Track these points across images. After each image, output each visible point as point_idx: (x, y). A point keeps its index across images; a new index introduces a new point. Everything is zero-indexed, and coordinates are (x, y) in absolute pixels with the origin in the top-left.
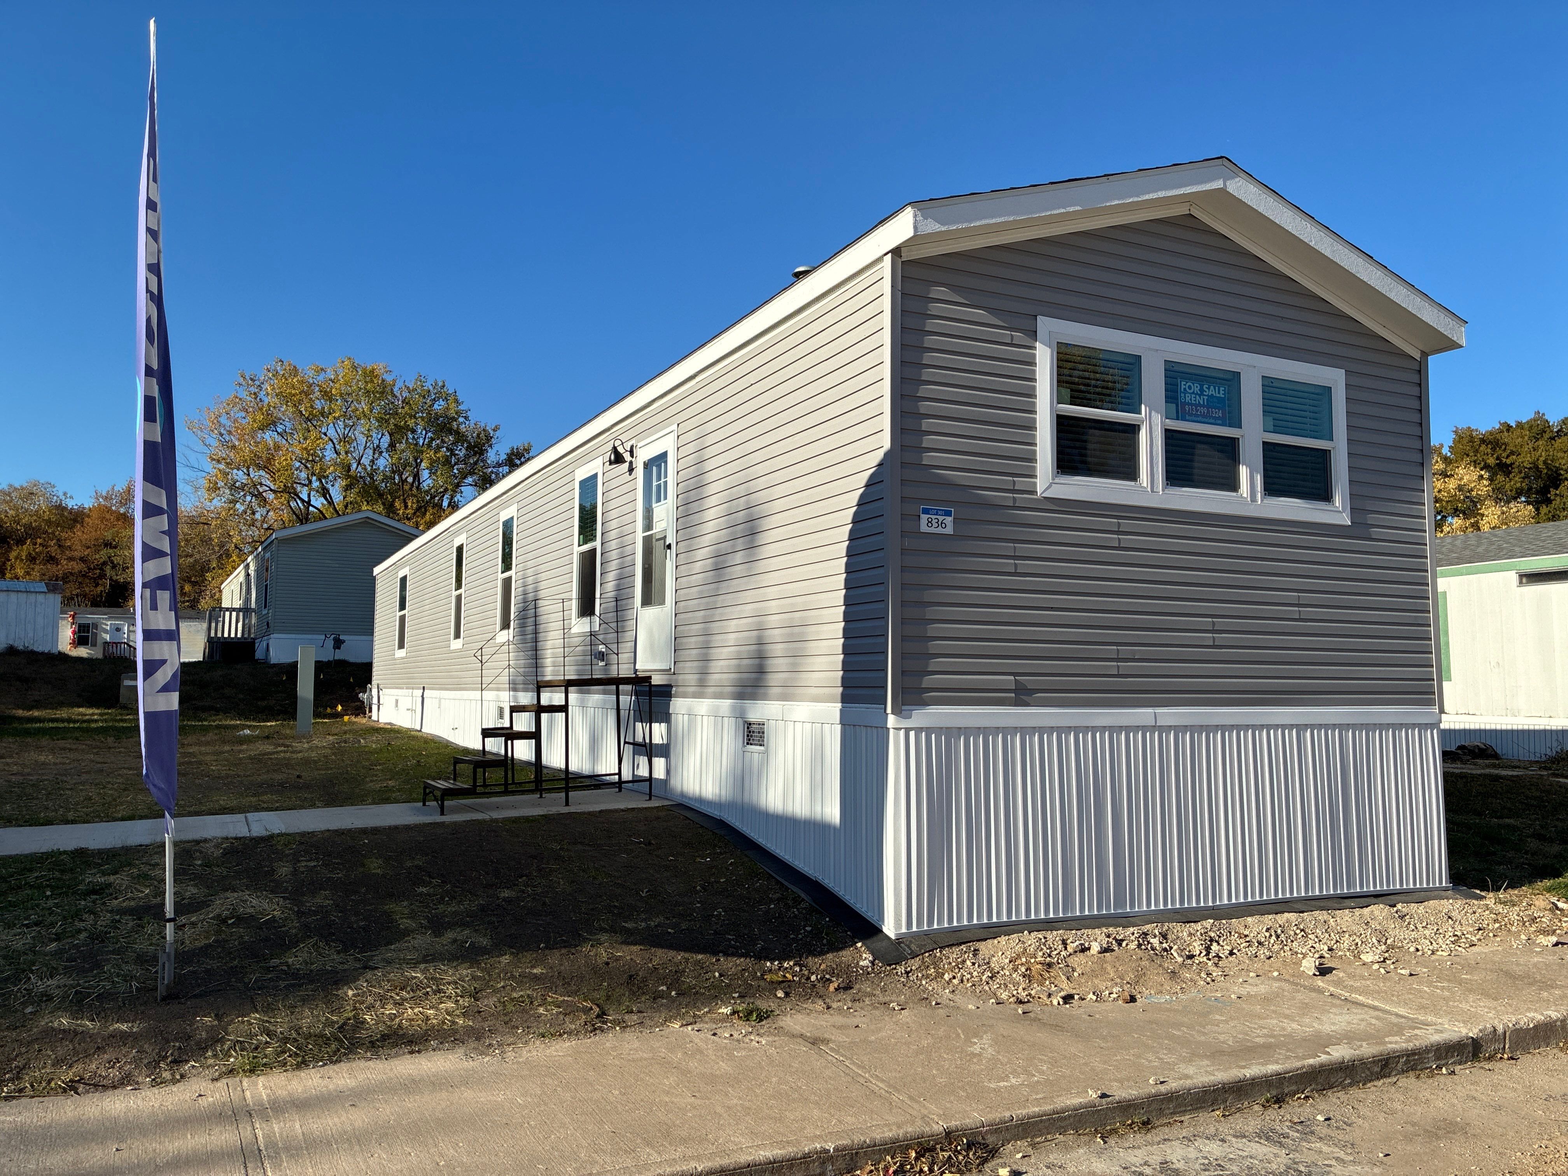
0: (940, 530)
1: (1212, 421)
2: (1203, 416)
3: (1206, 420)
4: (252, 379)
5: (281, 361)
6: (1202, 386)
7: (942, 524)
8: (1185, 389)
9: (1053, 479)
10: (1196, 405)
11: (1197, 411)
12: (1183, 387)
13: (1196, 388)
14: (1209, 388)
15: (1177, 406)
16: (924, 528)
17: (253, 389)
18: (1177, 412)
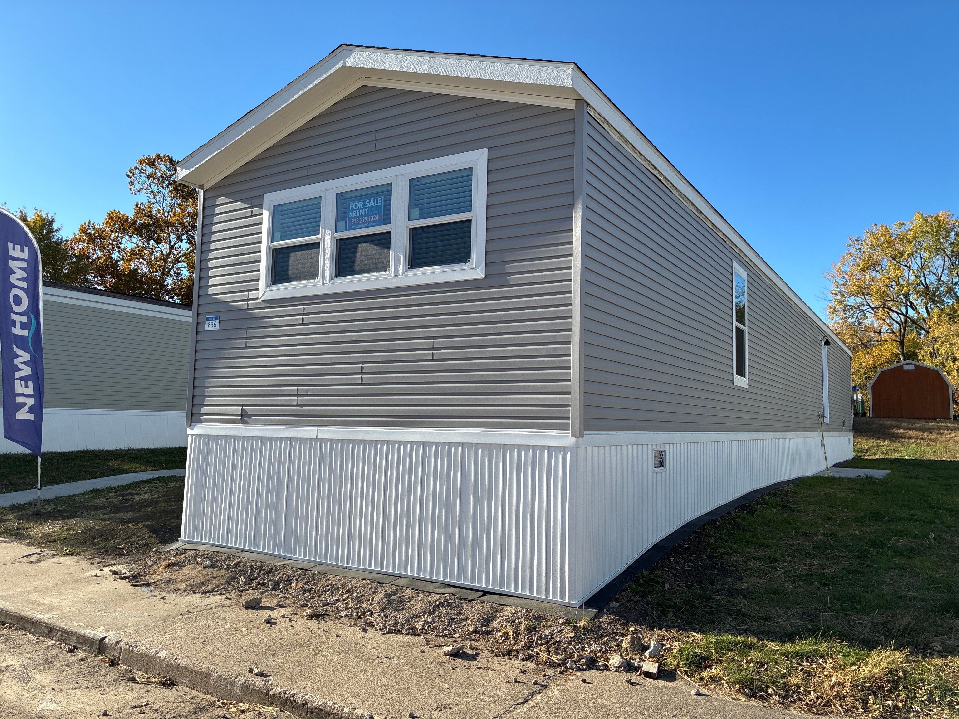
0: (213, 328)
1: (371, 224)
2: (364, 223)
3: (366, 225)
4: (857, 240)
5: (876, 225)
6: (364, 202)
7: (214, 325)
8: (352, 208)
9: (266, 289)
10: (359, 217)
11: (360, 220)
12: (351, 207)
13: (360, 205)
14: (369, 202)
15: (346, 222)
16: (207, 328)
17: (858, 246)
18: (346, 226)
